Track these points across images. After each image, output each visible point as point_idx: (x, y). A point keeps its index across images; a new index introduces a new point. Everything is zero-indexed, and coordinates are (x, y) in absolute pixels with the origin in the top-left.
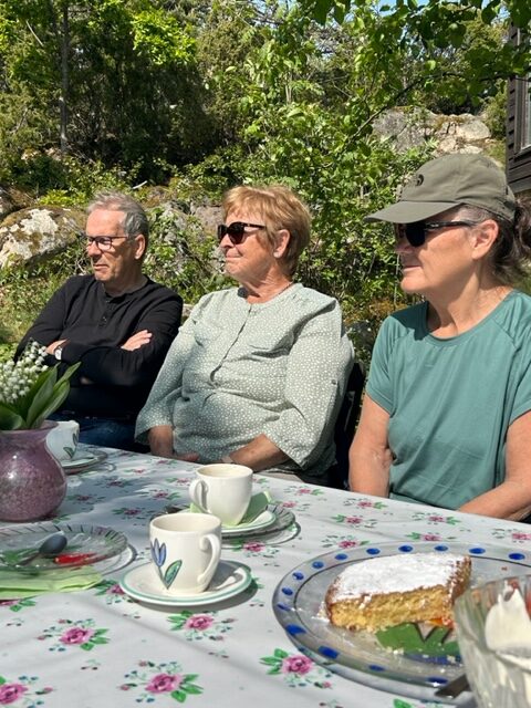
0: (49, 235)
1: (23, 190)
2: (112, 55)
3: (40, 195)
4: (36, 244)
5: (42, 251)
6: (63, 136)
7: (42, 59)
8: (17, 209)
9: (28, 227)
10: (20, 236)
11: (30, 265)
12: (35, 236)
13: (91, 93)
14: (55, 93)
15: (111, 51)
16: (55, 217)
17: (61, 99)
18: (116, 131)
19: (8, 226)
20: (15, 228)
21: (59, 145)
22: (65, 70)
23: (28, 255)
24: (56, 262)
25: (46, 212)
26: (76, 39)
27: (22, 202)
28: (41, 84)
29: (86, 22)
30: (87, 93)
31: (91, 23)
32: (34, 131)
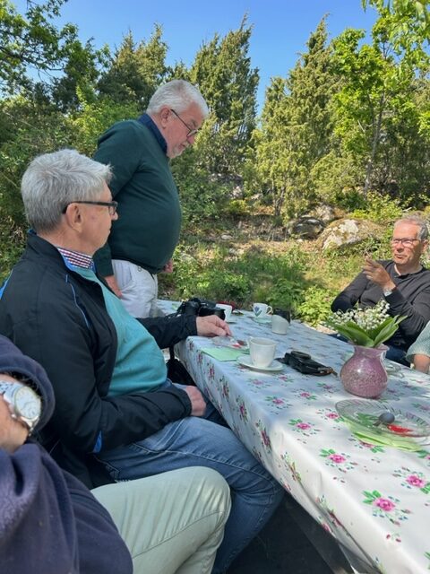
0: (353, 234)
1: (341, 209)
2: (403, 136)
3: (350, 212)
4: (345, 238)
5: (348, 242)
6: (367, 181)
7: (363, 139)
8: (337, 219)
9: (343, 229)
10: (338, 233)
11: (340, 249)
12: (345, 234)
13: (386, 158)
14: (366, 158)
15: (403, 134)
16: (358, 224)
17: (370, 161)
18: (397, 179)
19: (333, 227)
20: (335, 229)
21: (364, 185)
22: (374, 146)
23: (340, 244)
24: (355, 248)
25: (353, 221)
26: (384, 128)
27: (339, 215)
28: (360, 153)
29: (391, 119)
30: (384, 157)
31: (394, 119)
32: (351, 178)
